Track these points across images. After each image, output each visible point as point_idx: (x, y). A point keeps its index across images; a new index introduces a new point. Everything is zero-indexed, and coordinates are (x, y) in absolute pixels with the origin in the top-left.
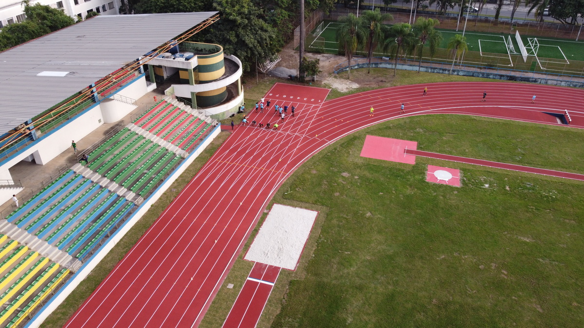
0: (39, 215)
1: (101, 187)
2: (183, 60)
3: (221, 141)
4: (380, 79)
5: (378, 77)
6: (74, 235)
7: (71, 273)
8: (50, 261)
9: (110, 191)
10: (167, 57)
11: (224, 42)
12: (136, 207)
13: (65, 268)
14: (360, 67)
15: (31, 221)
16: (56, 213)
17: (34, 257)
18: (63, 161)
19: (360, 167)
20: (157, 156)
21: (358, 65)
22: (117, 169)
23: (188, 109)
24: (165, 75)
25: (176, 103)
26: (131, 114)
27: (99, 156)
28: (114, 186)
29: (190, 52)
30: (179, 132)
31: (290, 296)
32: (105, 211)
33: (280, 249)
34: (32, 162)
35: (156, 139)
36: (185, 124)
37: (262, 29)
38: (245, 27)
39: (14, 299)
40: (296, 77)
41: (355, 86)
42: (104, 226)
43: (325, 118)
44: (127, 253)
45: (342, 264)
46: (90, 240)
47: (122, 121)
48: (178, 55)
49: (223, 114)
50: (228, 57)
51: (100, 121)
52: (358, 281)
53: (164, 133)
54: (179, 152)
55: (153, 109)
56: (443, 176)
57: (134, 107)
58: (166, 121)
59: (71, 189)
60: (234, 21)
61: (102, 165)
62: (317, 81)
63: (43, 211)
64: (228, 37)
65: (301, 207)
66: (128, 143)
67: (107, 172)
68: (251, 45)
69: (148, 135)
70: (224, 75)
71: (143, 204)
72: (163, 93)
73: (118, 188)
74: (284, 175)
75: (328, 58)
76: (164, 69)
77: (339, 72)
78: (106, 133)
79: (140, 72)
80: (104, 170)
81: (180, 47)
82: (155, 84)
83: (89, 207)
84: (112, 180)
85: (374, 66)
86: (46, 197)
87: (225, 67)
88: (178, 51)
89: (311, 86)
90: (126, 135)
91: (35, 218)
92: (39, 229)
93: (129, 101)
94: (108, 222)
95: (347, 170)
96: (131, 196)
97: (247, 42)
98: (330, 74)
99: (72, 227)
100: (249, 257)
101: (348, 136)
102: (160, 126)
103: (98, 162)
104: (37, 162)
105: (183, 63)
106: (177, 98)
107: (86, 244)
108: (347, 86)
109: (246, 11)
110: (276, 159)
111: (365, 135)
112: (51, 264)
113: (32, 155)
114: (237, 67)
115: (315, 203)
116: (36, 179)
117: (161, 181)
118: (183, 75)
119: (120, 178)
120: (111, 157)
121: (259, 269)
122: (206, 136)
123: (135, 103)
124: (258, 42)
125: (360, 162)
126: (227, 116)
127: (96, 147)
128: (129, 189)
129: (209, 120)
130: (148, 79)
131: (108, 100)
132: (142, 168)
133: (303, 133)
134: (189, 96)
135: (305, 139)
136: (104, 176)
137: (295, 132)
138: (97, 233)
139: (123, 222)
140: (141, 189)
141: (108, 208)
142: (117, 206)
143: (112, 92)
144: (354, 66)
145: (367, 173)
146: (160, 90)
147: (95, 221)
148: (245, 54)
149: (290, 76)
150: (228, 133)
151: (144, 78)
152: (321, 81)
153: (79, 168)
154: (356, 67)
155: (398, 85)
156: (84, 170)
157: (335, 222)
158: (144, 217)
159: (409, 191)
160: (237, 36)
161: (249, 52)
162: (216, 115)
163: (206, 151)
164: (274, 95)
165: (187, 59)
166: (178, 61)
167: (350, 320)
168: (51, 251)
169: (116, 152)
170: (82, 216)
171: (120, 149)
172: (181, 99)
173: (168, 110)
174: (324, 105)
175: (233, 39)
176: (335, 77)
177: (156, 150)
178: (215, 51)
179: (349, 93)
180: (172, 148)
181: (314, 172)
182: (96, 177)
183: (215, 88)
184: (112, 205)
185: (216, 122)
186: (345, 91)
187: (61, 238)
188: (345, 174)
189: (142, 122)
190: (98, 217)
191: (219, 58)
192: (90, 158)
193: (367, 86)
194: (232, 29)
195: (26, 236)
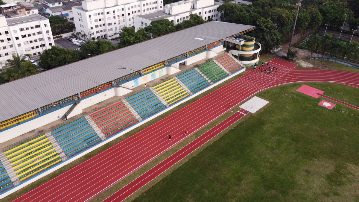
0: (184, 78)
1: (201, 76)
2: (239, 41)
3: (244, 73)
4: (325, 65)
5: (325, 64)
6: (192, 86)
7: (190, 95)
8: (185, 90)
9: (204, 78)
10: (233, 39)
11: (257, 37)
12: (210, 85)
13: (189, 93)
14: (319, 59)
15: (182, 79)
16: (188, 79)
17: (181, 88)
18: (192, 66)
19: (293, 94)
20: (220, 72)
21: (318, 57)
22: (207, 72)
23: (235, 59)
24: (231, 46)
25: (231, 56)
26: (215, 57)
27: (203, 67)
28: (205, 77)
29: (242, 39)
30: (230, 66)
31: (249, 118)
32: (201, 83)
33: (251, 108)
34: (184, 64)
35: (221, 67)
36: (233, 64)
37: (275, 34)
38: (267, 33)
39: (176, 96)
40: (285, 57)
41: (311, 66)
42: (200, 86)
43: (289, 75)
44: (205, 96)
45: (270, 116)
46: (196, 89)
47: (212, 58)
48: (237, 39)
49: (248, 64)
50: (257, 43)
51: (205, 57)
52: (273, 121)
53: (224, 65)
54: (228, 72)
55: (223, 56)
56: (327, 104)
57: (217, 55)
58: (227, 62)
59: (193, 74)
60: (263, 30)
61: (203, 70)
62: (294, 60)
63: (185, 78)
64: (259, 35)
65: (264, 99)
66: (212, 66)
67: (204, 72)
68: (267, 40)
69: (219, 65)
70: (253, 50)
71: (212, 84)
72: (228, 52)
73: (206, 78)
74: (263, 89)
75: (305, 52)
76: (231, 43)
77: (307, 59)
78: (206, 61)
79: (222, 43)
80: (203, 71)
81: (239, 36)
82: (226, 48)
83: (197, 80)
84: (205, 75)
85: (326, 59)
86: (186, 74)
87: (254, 47)
88: (238, 37)
89: (291, 62)
90: (212, 63)
91: (183, 79)
92: (184, 82)
93: (216, 52)
94: (201, 86)
95: (288, 93)
96: (209, 81)
97: (266, 38)
98: (302, 59)
99: (192, 84)
100: (240, 107)
101: (296, 83)
102: (224, 63)
103: (202, 69)
104: (185, 64)
105: (238, 42)
106: (233, 55)
107: (195, 89)
108: (307, 65)
109: (269, 26)
110: (262, 84)
111: (303, 84)
112: (185, 91)
113: (184, 62)
114: (259, 47)
115: (270, 99)
116: (185, 69)
117: (220, 80)
118: (237, 47)
119: (207, 75)
120: (206, 68)
121: (242, 110)
122: (239, 70)
123: (218, 53)
124: (271, 39)
125: (294, 92)
126: (250, 66)
127: (202, 64)
128: (209, 79)
129: (242, 65)
130: (224, 46)
131: (210, 50)
132: (215, 74)
133: (277, 78)
134: (237, 55)
135: (277, 80)
136: (203, 73)
137: (274, 77)
138: (198, 88)
139: (205, 87)
140: (213, 80)
141: (202, 82)
142: (205, 83)
143: (211, 48)
144: (316, 58)
145: (295, 96)
146: (227, 51)
147: (198, 84)
148: (264, 43)
149: (283, 56)
150: (247, 71)
151: (223, 45)
152: (296, 61)
153: (196, 69)
154: (317, 58)
155: (333, 69)
156: (198, 70)
157: (274, 106)
158: (212, 89)
159: (309, 105)
160: (263, 35)
161: (266, 42)
162: (245, 64)
163: (237, 75)
164: (272, 62)
165: (240, 41)
166: (237, 42)
167: (265, 128)
168: (186, 88)
169: (208, 67)
170: (195, 82)
171: (209, 67)
172: (234, 55)
173: (228, 58)
174: (292, 70)
175: (261, 36)
176: (304, 61)
177: (221, 70)
178: (252, 40)
179: (306, 68)
180: (226, 70)
181: (275, 91)
182: (201, 73)
183: (248, 54)
184: (203, 82)
185: (244, 66)
186: (305, 67)
187: (189, 86)
188: (286, 94)
189: (218, 60)
190: (199, 84)
191: (253, 43)
192: (200, 67)
193: (317, 67)
194: (261, 33)
195: (180, 82)
